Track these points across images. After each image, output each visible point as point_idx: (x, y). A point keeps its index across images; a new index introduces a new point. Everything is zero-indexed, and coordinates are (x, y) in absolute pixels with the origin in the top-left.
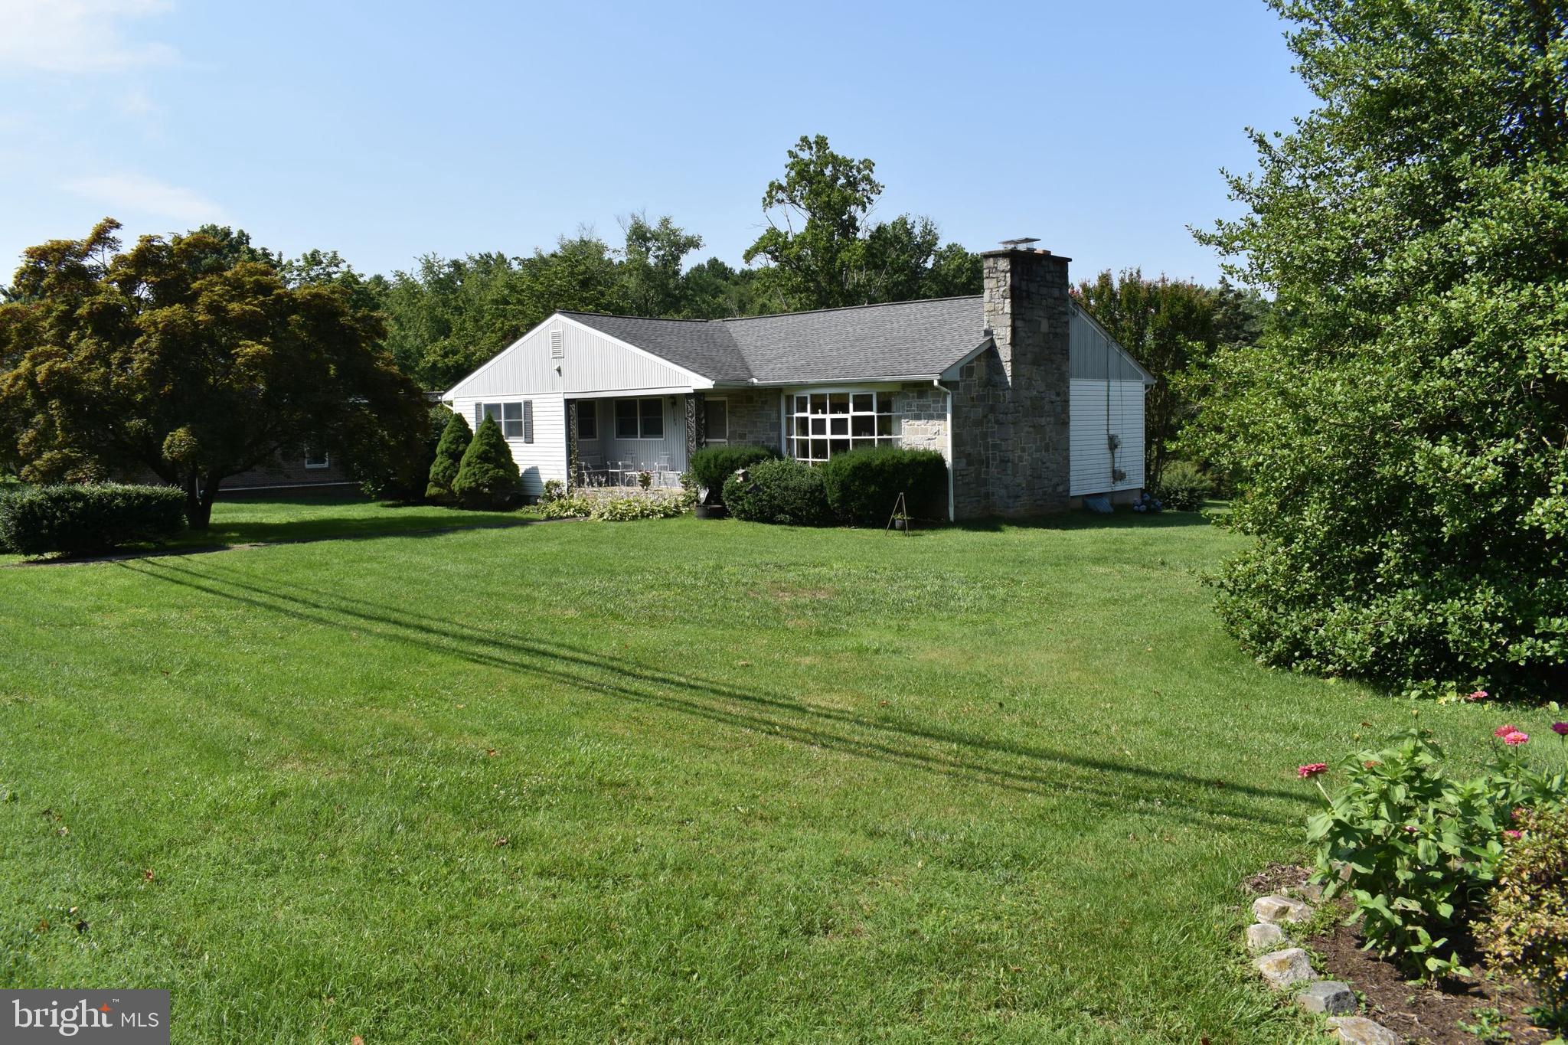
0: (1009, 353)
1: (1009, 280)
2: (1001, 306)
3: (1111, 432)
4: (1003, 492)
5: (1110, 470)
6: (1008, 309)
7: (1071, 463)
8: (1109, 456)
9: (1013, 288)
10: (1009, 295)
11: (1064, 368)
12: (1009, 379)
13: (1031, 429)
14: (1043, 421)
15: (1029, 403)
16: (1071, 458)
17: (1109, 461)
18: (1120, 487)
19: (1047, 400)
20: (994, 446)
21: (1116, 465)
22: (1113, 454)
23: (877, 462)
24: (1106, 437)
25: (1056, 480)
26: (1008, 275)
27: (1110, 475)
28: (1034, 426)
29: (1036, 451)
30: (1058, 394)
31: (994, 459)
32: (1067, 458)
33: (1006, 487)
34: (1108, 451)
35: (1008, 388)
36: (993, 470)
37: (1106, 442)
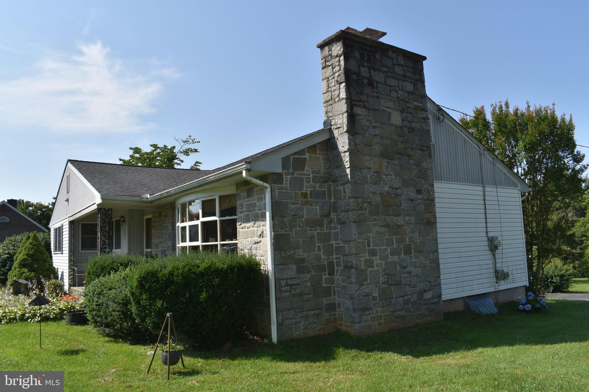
0: (347, 141)
1: (342, 63)
2: (337, 93)
3: (490, 234)
4: (348, 303)
5: (492, 270)
6: (343, 95)
7: (441, 266)
8: (491, 257)
9: (347, 72)
10: (342, 78)
11: (425, 165)
12: (348, 171)
13: (383, 229)
14: (400, 220)
15: (378, 199)
16: (441, 261)
17: (490, 262)
18: (504, 286)
19: (404, 197)
20: (339, 250)
21: (498, 265)
22: (494, 256)
23: (166, 272)
24: (486, 239)
25: (420, 287)
26: (342, 58)
27: (493, 275)
28: (387, 226)
29: (392, 254)
30: (419, 192)
31: (338, 265)
32: (436, 262)
33: (352, 298)
34: (489, 253)
35: (347, 182)
36: (337, 277)
37: (486, 243)
